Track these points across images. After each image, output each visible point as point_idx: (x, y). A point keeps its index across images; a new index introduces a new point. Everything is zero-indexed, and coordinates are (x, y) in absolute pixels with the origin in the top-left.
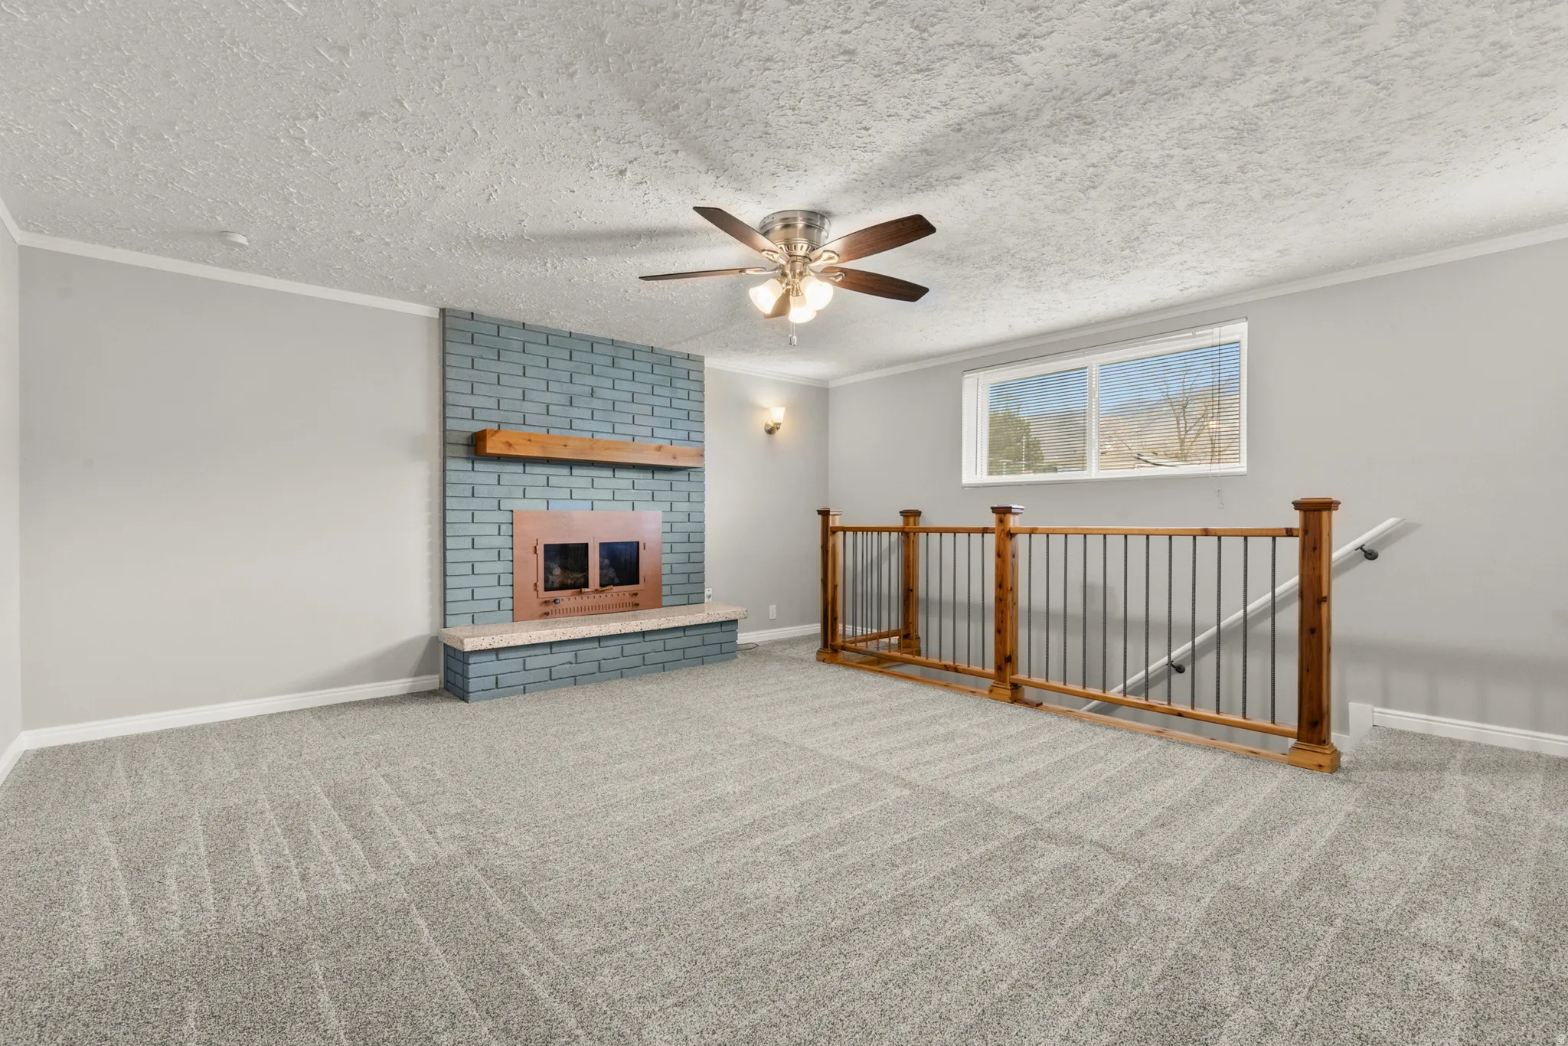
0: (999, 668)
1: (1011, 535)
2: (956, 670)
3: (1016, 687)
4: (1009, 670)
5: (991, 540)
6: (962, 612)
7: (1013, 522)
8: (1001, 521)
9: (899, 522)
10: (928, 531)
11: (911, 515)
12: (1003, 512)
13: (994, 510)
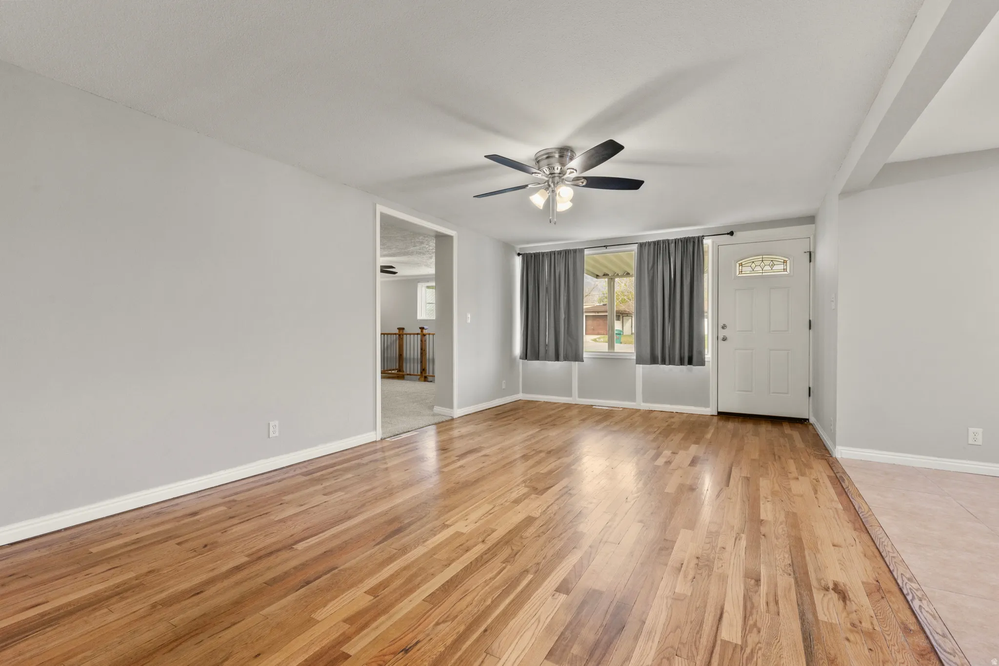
0: (421, 373)
1: (424, 335)
2: (410, 375)
3: (426, 377)
4: (423, 373)
5: (419, 336)
6: (412, 361)
7: (425, 332)
8: (422, 331)
9: (397, 331)
10: (406, 334)
11: (402, 329)
12: (422, 329)
13: (420, 328)
